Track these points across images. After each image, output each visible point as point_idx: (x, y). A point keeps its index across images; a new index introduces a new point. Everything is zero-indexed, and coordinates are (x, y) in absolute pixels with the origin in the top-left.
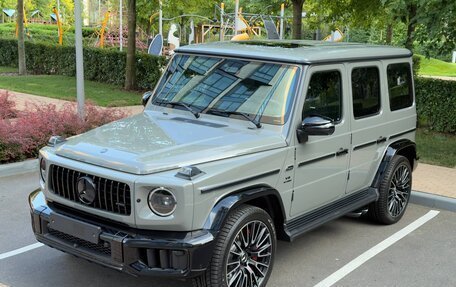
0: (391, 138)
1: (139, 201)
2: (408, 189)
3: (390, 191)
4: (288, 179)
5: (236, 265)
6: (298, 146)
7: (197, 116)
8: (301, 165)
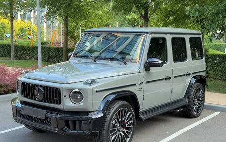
0: (193, 73)
1: (65, 96)
2: (203, 101)
3: (194, 100)
4: (141, 89)
5: (115, 130)
6: (145, 72)
7: (95, 61)
8: (147, 82)
